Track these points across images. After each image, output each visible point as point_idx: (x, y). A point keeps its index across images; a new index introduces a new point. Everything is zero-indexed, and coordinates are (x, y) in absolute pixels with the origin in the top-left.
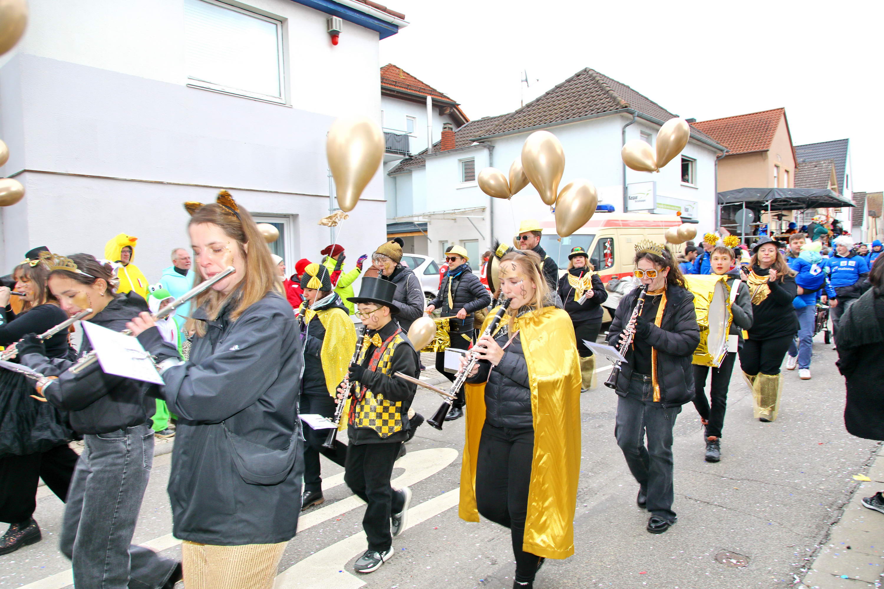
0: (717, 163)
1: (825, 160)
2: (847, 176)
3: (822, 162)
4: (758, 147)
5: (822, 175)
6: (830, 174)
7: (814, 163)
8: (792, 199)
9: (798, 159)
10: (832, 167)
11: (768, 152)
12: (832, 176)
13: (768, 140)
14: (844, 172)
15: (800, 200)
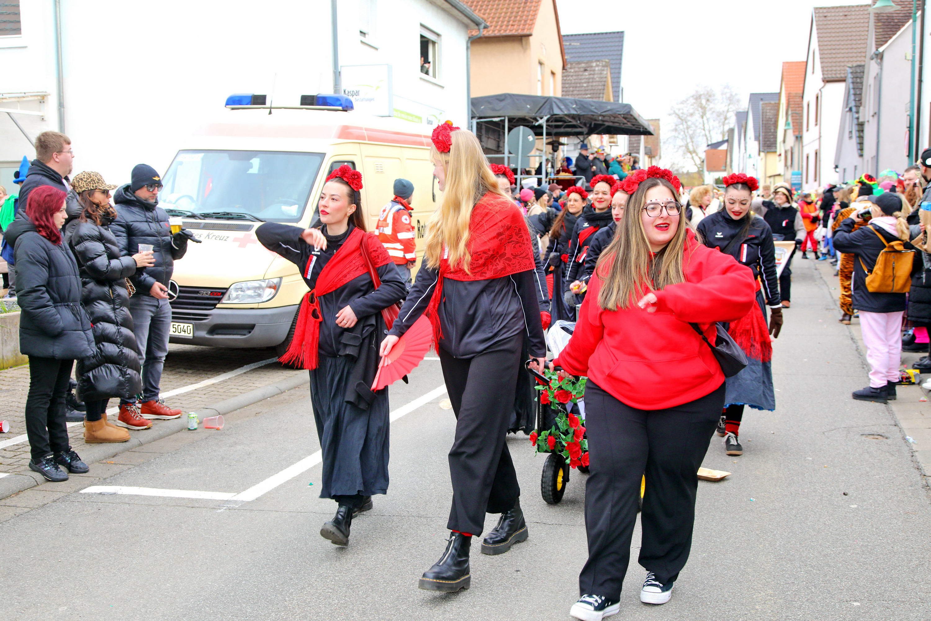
0: (469, 45)
1: (598, 61)
2: (622, 90)
3: (594, 64)
4: (515, 27)
5: (594, 84)
6: (606, 84)
7: (583, 65)
8: (573, 117)
9: (566, 55)
10: (607, 73)
11: (531, 38)
12: (608, 87)
13: (530, 17)
14: (619, 82)
15: (582, 120)
